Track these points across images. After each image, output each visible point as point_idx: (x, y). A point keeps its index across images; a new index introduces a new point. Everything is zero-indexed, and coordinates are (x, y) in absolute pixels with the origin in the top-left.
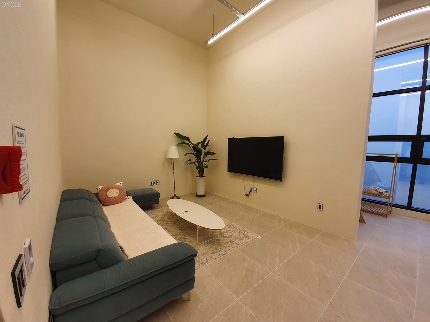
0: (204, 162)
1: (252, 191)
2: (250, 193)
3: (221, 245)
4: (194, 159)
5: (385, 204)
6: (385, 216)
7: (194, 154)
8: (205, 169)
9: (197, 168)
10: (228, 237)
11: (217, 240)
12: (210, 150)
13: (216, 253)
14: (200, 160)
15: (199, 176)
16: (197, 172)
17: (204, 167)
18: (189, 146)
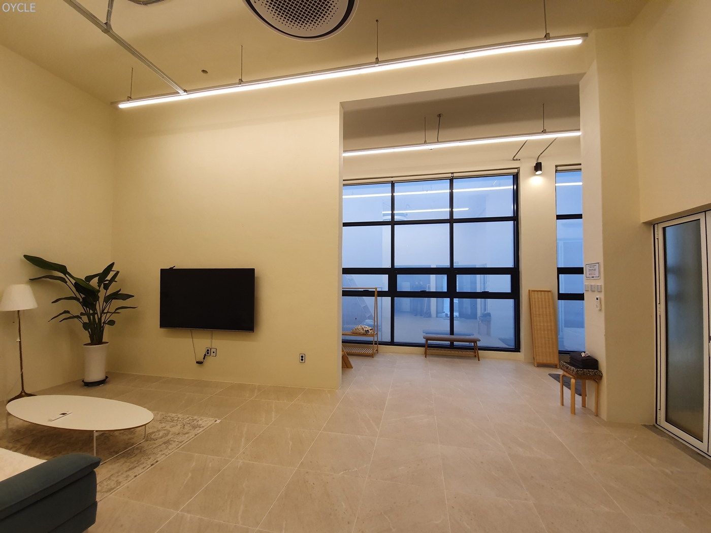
0: (105, 313)
1: (209, 354)
2: (204, 359)
3: (147, 454)
4: (76, 308)
5: (370, 343)
6: (371, 356)
7: (78, 300)
8: (107, 327)
9: (85, 326)
10: (161, 438)
11: (137, 449)
12: (120, 290)
13: (136, 467)
14: (94, 309)
15: (90, 342)
16: (85, 336)
17: (104, 323)
18: (66, 282)
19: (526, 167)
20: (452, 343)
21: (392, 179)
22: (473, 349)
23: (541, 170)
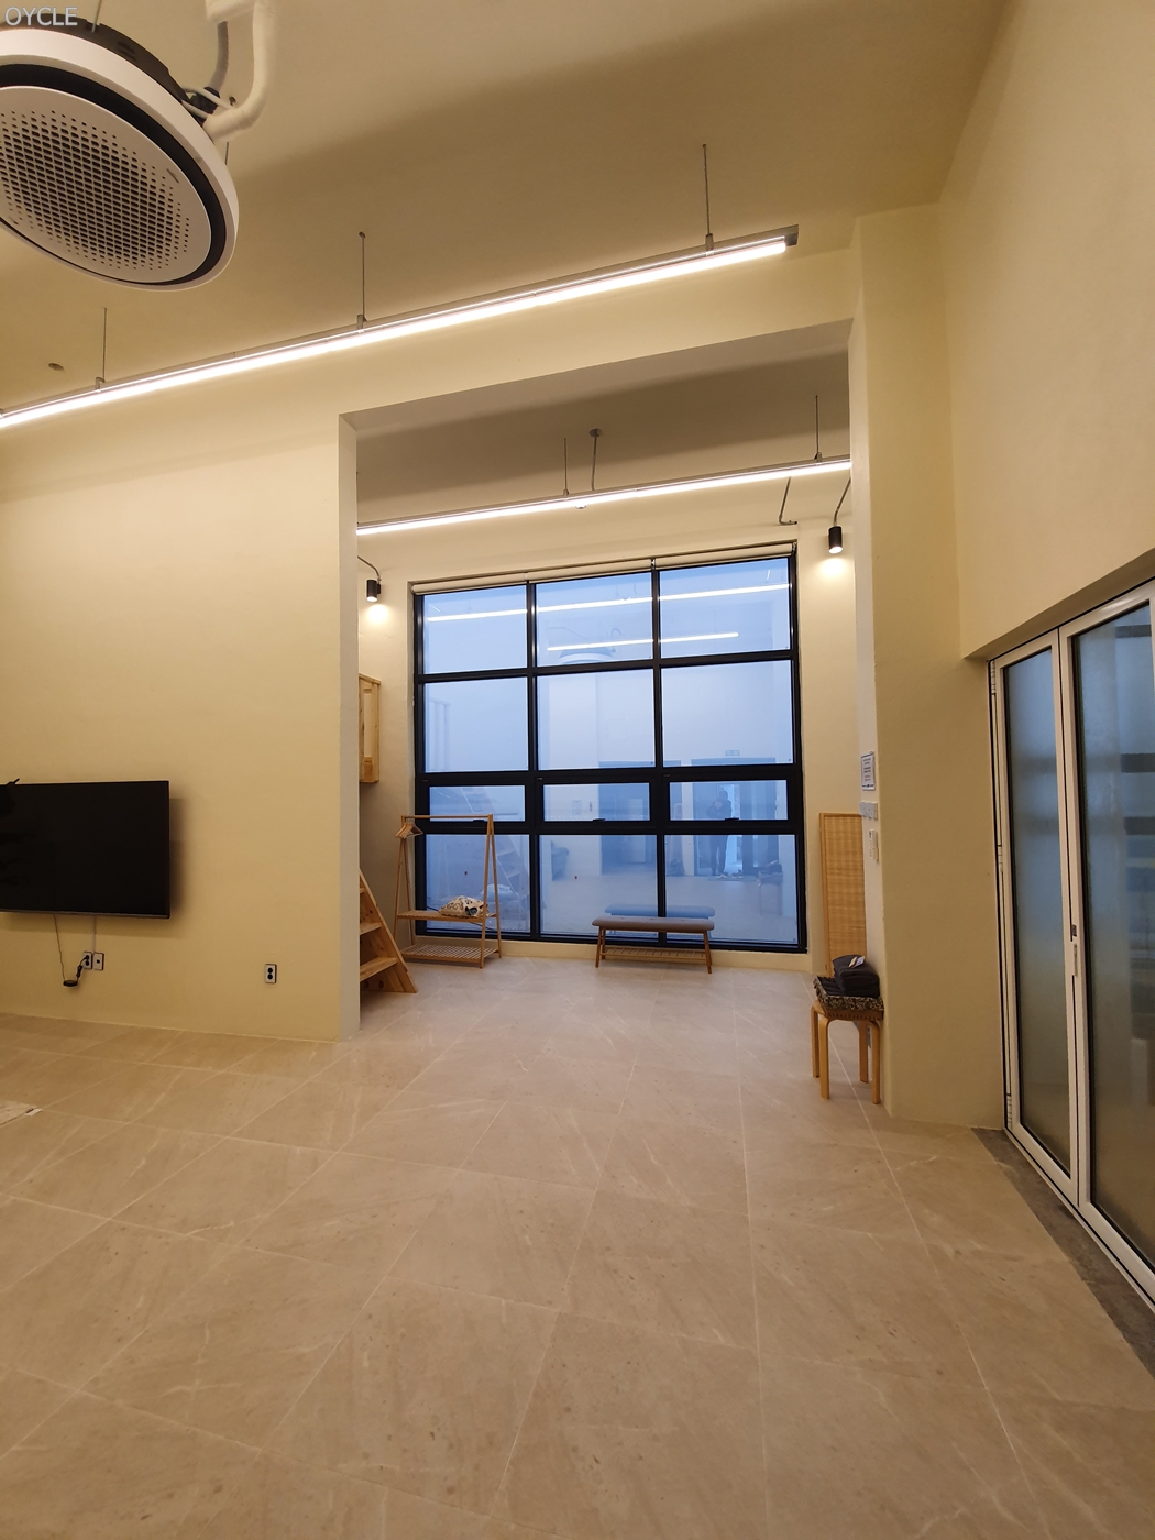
1: (89, 966)
2: (79, 975)
19: (810, 538)
20: (662, 935)
21: (527, 576)
22: (703, 947)
23: (840, 544)
